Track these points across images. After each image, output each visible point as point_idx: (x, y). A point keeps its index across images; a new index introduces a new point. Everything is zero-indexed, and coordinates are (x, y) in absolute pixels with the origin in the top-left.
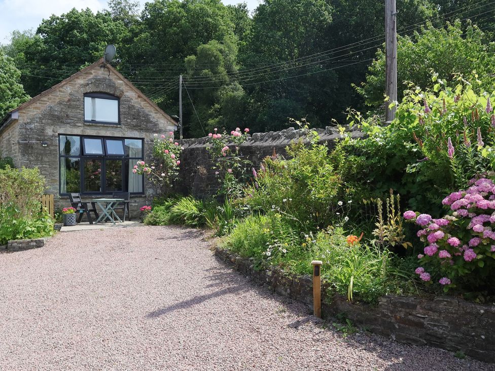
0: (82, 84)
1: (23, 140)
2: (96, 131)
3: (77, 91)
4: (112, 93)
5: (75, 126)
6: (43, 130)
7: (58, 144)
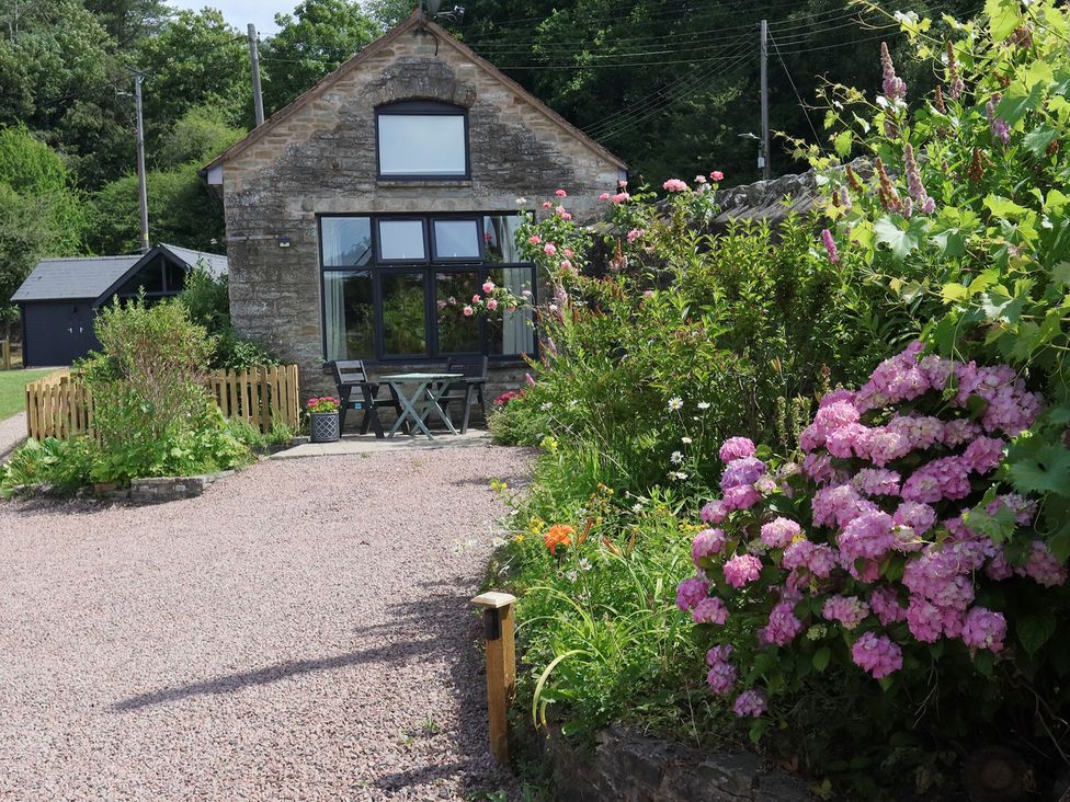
0: (370, 84)
1: (234, 235)
2: (407, 201)
3: (358, 104)
4: (444, 97)
5: (355, 192)
6: (279, 207)
7: (316, 240)
